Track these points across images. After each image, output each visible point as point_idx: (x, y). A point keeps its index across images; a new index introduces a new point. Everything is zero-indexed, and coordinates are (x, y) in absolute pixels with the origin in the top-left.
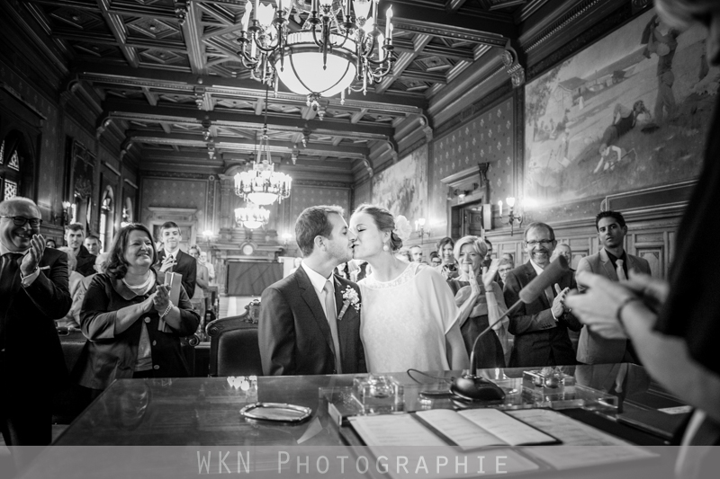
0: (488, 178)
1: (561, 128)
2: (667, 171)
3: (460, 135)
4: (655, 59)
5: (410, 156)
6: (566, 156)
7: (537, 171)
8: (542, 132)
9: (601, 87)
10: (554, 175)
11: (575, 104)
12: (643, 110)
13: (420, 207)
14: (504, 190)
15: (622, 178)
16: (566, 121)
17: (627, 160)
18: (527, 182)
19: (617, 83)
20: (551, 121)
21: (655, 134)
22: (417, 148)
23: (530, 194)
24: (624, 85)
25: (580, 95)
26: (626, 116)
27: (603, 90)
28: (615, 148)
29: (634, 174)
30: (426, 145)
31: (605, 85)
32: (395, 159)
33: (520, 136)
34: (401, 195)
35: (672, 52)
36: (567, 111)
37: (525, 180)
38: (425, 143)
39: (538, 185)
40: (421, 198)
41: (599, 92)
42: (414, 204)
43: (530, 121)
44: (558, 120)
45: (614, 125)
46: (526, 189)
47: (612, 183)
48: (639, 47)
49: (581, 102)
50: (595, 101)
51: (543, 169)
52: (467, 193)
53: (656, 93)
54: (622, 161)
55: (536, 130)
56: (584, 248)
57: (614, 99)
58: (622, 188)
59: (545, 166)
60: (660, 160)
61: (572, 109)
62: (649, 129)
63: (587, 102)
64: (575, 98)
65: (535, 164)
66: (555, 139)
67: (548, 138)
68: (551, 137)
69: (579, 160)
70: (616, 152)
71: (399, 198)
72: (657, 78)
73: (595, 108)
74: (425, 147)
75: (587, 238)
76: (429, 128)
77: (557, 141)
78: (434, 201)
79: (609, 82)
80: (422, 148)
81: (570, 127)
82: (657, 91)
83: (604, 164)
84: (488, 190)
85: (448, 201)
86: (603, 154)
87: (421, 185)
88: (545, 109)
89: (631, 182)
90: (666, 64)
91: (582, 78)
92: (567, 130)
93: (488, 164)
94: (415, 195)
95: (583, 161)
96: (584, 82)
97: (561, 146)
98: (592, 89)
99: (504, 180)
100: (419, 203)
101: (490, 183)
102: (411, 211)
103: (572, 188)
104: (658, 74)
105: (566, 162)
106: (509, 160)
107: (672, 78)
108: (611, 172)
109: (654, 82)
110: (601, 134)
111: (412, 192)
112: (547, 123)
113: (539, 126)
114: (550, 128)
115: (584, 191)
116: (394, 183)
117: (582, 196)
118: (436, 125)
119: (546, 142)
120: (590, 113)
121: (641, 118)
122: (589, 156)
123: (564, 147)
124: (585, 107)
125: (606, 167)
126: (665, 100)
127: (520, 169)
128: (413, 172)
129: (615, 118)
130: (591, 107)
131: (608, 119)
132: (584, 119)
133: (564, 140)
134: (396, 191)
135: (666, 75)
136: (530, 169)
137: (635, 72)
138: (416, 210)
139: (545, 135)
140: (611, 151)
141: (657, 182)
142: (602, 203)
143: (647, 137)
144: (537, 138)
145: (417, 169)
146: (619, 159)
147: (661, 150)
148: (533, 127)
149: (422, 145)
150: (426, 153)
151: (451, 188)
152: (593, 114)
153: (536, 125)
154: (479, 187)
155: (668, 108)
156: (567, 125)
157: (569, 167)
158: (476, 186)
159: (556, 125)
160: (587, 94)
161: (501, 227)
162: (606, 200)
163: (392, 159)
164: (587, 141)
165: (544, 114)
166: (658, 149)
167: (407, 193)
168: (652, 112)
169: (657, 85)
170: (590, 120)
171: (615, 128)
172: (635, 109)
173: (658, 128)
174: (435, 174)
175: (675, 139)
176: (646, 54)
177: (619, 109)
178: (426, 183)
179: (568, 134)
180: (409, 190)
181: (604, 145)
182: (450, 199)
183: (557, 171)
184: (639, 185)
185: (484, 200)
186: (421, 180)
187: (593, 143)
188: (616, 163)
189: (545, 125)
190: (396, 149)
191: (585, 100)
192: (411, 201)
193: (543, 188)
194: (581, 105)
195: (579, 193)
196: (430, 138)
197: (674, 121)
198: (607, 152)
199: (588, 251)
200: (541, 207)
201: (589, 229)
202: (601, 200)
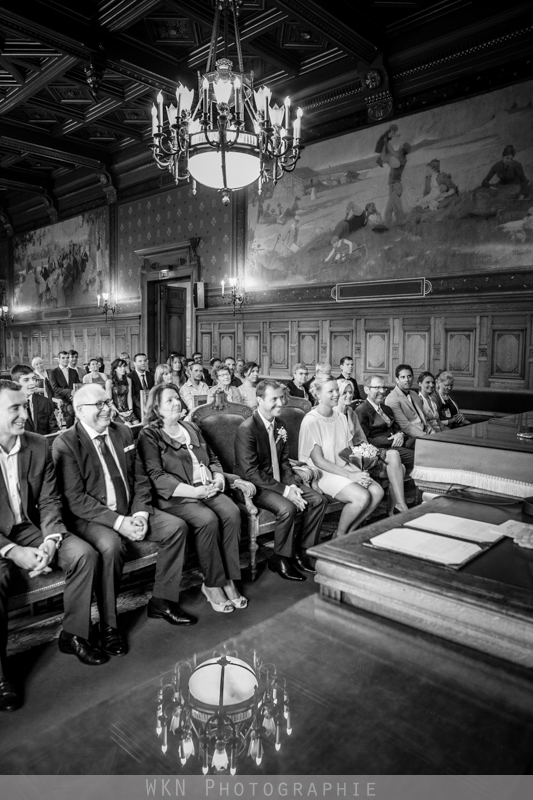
0: (199, 254)
1: (290, 214)
2: (394, 268)
3: (158, 202)
4: (386, 170)
5: (80, 217)
6: (295, 242)
7: (262, 253)
8: (267, 215)
9: (335, 183)
10: (282, 259)
11: (306, 194)
12: (374, 211)
13: (97, 278)
14: (220, 269)
15: (352, 269)
16: (296, 208)
17: (358, 254)
18: (248, 263)
19: (351, 182)
20: (279, 205)
21: (385, 234)
22: (91, 209)
23: (252, 274)
24: (357, 186)
25: (312, 186)
26: (359, 214)
27: (336, 186)
28: (346, 241)
29: (365, 267)
30: (107, 208)
31: (339, 182)
32: (54, 218)
33: (241, 216)
34: (65, 263)
35: (402, 167)
36: (298, 199)
37: (247, 260)
38: (104, 204)
39: (263, 268)
40: (99, 267)
41: (333, 187)
42: (88, 275)
43: (253, 202)
44: (287, 206)
45: (346, 221)
46: (247, 269)
47: (343, 273)
48: (373, 154)
49: (313, 193)
50: (327, 195)
51: (269, 252)
52: (171, 268)
53: (386, 199)
54: (353, 254)
55: (260, 212)
56: (316, 329)
57: (348, 197)
58: (352, 278)
59: (271, 249)
60: (388, 256)
61: (303, 198)
62: (380, 230)
63: (319, 194)
64: (307, 187)
65: (259, 246)
66: (283, 224)
67: (275, 222)
68: (278, 221)
69: (310, 247)
70: (348, 245)
71: (61, 265)
72: (388, 187)
73: (327, 202)
74: (105, 210)
75: (318, 321)
76: (112, 187)
77: (286, 226)
78: (121, 274)
79: (343, 180)
80: (99, 210)
81: (300, 215)
82: (388, 197)
83: (335, 255)
84: (199, 267)
85: (142, 275)
86: (335, 245)
87: (98, 253)
88: (272, 193)
89: (361, 274)
90: (396, 175)
91: (315, 169)
92: (297, 217)
93: (200, 239)
94: (89, 265)
95: (314, 249)
96: (317, 174)
97: (289, 232)
98: (325, 183)
99: (220, 258)
100: (95, 274)
101: (202, 259)
102: (83, 283)
103: (301, 273)
104: (390, 183)
105: (295, 248)
106: (226, 238)
107: (401, 189)
108: (342, 263)
109: (386, 188)
110: (333, 226)
111: (84, 261)
112: (274, 206)
113: (265, 208)
114: (277, 212)
115: (314, 277)
116: (52, 247)
117: (311, 282)
118: (122, 186)
119: (273, 226)
120: (323, 205)
121: (372, 219)
122: (319, 246)
123: (293, 234)
124: (317, 198)
125: (338, 257)
126: (394, 207)
127: (240, 249)
128: (86, 237)
129: (348, 214)
130: (324, 199)
131: (340, 214)
132: (316, 210)
133: (293, 226)
134: (55, 258)
135: (396, 185)
136: (253, 250)
137: (368, 176)
138: (92, 282)
139: (271, 218)
140: (342, 243)
141: (385, 276)
142: (333, 290)
143: (377, 236)
144: (261, 220)
145: (90, 235)
146: (351, 252)
147: (389, 249)
148: (257, 207)
149: (98, 206)
150: (106, 216)
151: (146, 261)
152: (326, 207)
153: (261, 206)
154: (188, 263)
155: (396, 214)
156: (297, 212)
157: (298, 252)
158: (183, 262)
159: (284, 211)
160: (319, 187)
161: (217, 306)
162: (336, 288)
163: (48, 217)
164: (317, 231)
165: (271, 197)
166: (386, 248)
167: (75, 261)
168: (383, 214)
169: (388, 192)
170: (322, 212)
171: (347, 224)
172: (367, 210)
173: (387, 230)
174: (121, 242)
175: (402, 241)
176: (380, 162)
177: (351, 206)
178: (107, 252)
179: (297, 221)
180: (78, 258)
181: (336, 237)
182: (144, 272)
183: (284, 255)
184: (369, 277)
185: (195, 276)
186: (99, 248)
187: (325, 234)
188: (347, 255)
189: (271, 208)
190: (56, 206)
191: (317, 191)
192: (83, 271)
193: (268, 270)
194: (313, 196)
195: (309, 279)
196: (112, 199)
197: (402, 226)
198: (339, 244)
199: (318, 332)
200: (266, 289)
201: (320, 313)
202: (332, 287)
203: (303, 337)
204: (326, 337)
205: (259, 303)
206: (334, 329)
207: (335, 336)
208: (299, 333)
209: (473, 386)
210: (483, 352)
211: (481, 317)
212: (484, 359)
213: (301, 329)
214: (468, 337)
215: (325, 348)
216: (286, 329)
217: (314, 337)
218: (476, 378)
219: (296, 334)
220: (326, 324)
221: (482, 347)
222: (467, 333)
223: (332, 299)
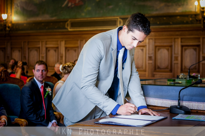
2: (102, 11)
15: (78, 12)
23: (17, 13)
29: (85, 10)
46: (14, 10)
47: (72, 14)
54: (78, 3)
56: (56, 46)
58: (78, 16)
75: (58, 41)
83: (68, 3)
89: (83, 14)
103: (48, 13)
115: (55, 16)
117: (54, 18)
125: (70, 5)
141: (97, 16)
142: (67, 23)
147: (99, 1)
162: (69, 22)
188: (75, 4)
193: (27, 11)
195: (52, 17)
199: (58, 48)
200: (25, 22)
201: (59, 37)
202: (66, 21)
203: (49, 51)
204: (63, 50)
205: (22, 30)
206: (68, 46)
207: (68, 50)
208: (47, 48)
209: (145, 76)
210: (150, 58)
211: (149, 39)
212: (151, 62)
213: (48, 46)
214: (142, 50)
215: (62, 57)
216: (38, 46)
217: (55, 51)
218: (147, 73)
219: (44, 49)
220: (63, 43)
221: (150, 55)
222: (142, 48)
223: (66, 29)
